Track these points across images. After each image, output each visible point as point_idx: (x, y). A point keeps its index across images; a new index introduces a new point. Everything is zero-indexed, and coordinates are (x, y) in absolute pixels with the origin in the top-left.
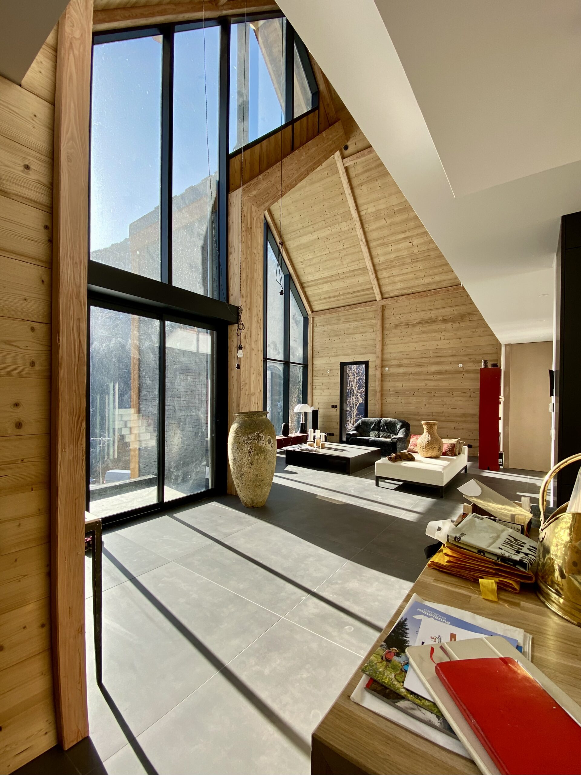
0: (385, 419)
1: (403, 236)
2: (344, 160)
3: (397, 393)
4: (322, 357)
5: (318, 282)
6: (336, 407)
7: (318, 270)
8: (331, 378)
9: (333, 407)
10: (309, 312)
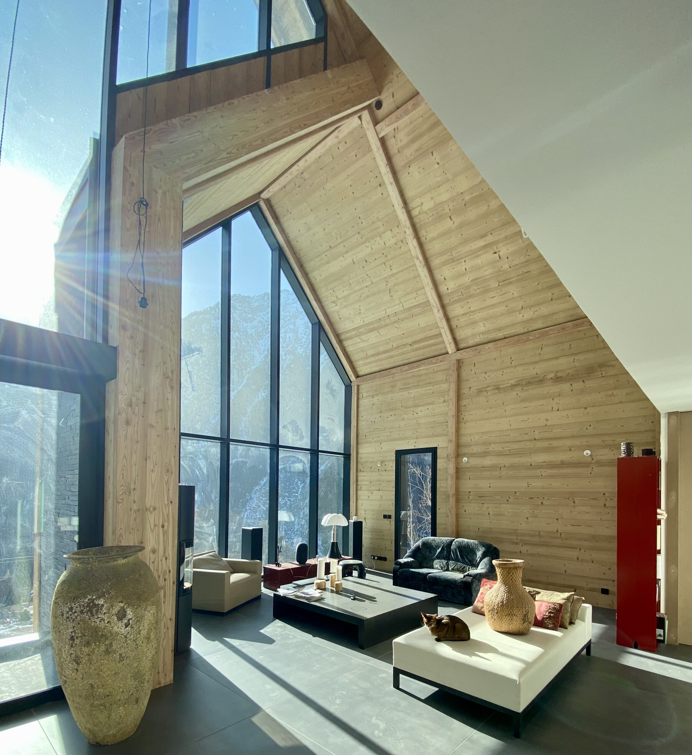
0: (458, 539)
1: (481, 243)
2: (377, 127)
3: (481, 497)
4: (371, 442)
5: (360, 330)
6: (389, 517)
7: (359, 312)
8: (382, 473)
9: (385, 517)
10: (353, 378)
